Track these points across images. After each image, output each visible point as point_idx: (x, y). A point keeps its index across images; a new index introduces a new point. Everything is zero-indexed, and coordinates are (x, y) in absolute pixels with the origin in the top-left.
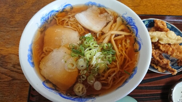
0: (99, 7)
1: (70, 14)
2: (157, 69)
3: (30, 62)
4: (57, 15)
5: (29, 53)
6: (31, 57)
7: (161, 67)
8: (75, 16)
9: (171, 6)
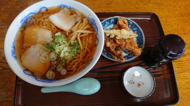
0: (70, 9)
1: (45, 16)
2: (114, 58)
3: (13, 56)
4: (34, 16)
5: (13, 49)
6: (14, 52)
7: (117, 56)
8: (49, 18)
9: (140, 3)
